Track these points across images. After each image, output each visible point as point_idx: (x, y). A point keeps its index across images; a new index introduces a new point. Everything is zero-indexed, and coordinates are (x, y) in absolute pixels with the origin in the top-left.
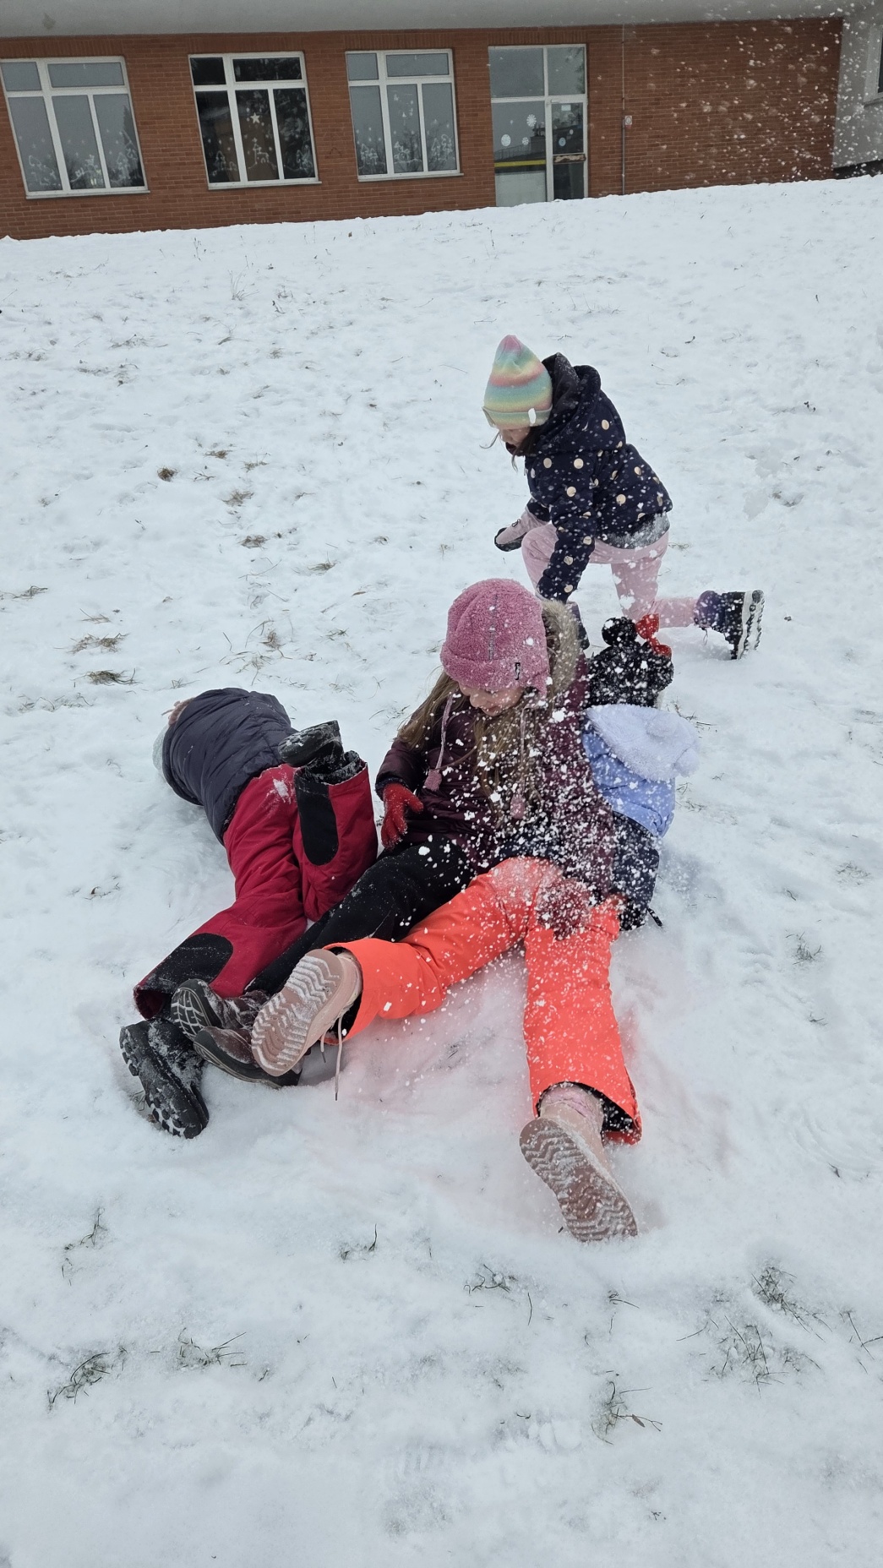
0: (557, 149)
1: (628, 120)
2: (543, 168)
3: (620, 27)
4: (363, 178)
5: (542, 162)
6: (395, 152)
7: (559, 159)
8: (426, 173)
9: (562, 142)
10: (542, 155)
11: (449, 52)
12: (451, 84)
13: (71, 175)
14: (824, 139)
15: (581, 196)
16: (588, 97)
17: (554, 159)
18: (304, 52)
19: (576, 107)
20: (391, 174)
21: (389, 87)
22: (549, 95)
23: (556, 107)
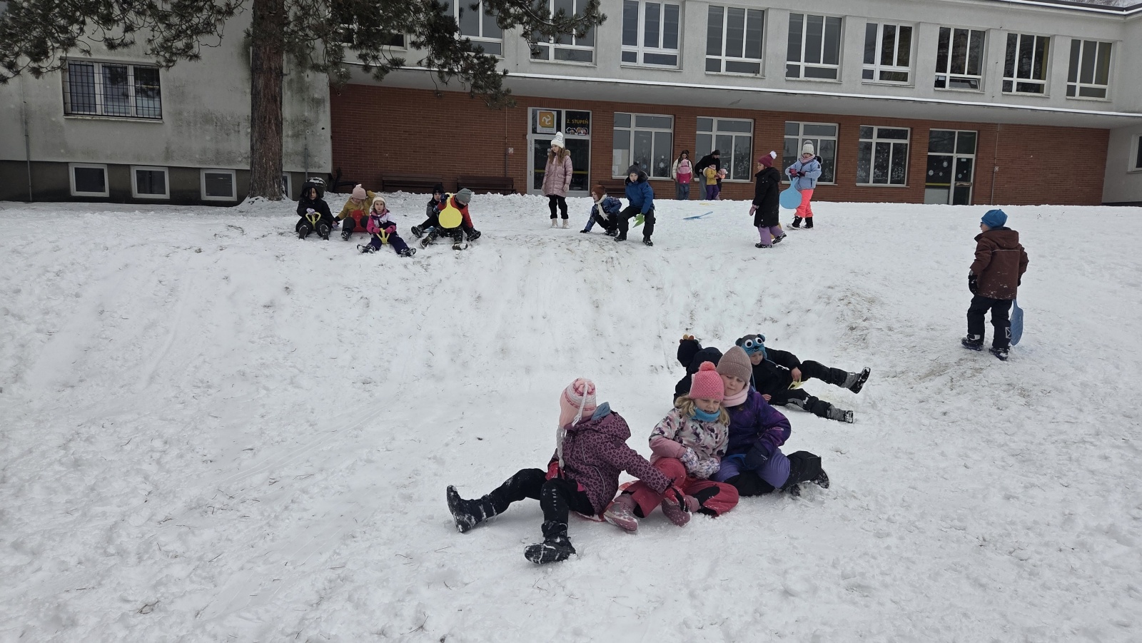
0: (957, 179)
1: (997, 169)
2: (949, 188)
3: (997, 124)
4: (858, 184)
5: (948, 185)
6: (875, 173)
7: (958, 184)
8: (889, 184)
9: (960, 176)
10: (950, 182)
11: (909, 129)
12: (907, 144)
14: (1099, 187)
15: (967, 204)
16: (977, 156)
17: (956, 184)
18: (840, 124)
19: (969, 160)
20: (871, 184)
21: (877, 143)
22: (957, 153)
23: (959, 160)
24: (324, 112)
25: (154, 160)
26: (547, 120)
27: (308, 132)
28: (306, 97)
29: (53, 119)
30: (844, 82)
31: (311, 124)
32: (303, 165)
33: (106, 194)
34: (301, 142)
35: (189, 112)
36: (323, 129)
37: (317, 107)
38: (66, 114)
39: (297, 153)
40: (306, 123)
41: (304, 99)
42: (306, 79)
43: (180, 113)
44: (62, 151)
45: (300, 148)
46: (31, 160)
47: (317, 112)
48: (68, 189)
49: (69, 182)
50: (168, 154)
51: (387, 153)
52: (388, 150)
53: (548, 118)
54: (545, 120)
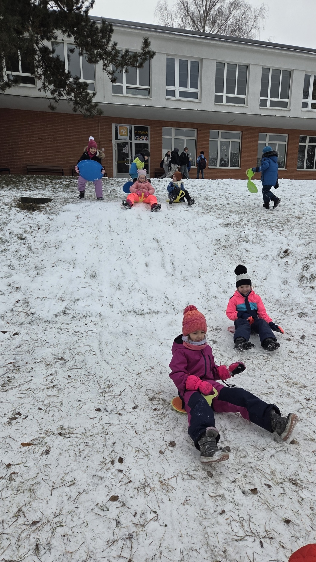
4: (298, 169)
8: (314, 169)
13: (220, 163)
21: (308, 146)
26: (124, 131)
30: (291, 110)
51: (29, 151)
52: (29, 150)
53: (124, 130)
54: (122, 131)
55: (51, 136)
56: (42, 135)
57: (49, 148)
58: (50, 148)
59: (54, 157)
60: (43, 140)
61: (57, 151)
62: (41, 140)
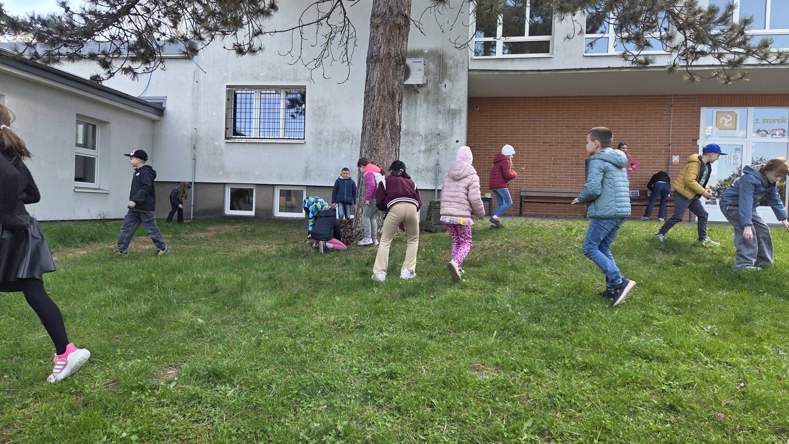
24: (460, 123)
25: (295, 179)
26: (727, 121)
27: (441, 147)
28: (442, 109)
29: (216, 143)
31: (445, 138)
32: (434, 181)
33: (252, 213)
34: (433, 157)
35: (328, 132)
36: (457, 142)
37: (453, 119)
38: (226, 138)
39: (428, 170)
40: (440, 136)
41: (439, 112)
42: (444, 89)
43: (320, 133)
44: (221, 173)
45: (431, 164)
46: (197, 181)
47: (452, 125)
48: (222, 209)
49: (224, 201)
50: (307, 173)
51: (524, 166)
52: (525, 164)
53: (729, 118)
54: (723, 120)
55: (570, 137)
56: (552, 137)
57: (562, 159)
58: (565, 159)
59: (569, 175)
60: (553, 145)
61: (576, 164)
62: (549, 145)
